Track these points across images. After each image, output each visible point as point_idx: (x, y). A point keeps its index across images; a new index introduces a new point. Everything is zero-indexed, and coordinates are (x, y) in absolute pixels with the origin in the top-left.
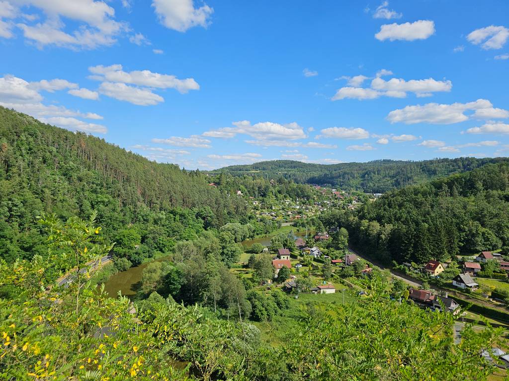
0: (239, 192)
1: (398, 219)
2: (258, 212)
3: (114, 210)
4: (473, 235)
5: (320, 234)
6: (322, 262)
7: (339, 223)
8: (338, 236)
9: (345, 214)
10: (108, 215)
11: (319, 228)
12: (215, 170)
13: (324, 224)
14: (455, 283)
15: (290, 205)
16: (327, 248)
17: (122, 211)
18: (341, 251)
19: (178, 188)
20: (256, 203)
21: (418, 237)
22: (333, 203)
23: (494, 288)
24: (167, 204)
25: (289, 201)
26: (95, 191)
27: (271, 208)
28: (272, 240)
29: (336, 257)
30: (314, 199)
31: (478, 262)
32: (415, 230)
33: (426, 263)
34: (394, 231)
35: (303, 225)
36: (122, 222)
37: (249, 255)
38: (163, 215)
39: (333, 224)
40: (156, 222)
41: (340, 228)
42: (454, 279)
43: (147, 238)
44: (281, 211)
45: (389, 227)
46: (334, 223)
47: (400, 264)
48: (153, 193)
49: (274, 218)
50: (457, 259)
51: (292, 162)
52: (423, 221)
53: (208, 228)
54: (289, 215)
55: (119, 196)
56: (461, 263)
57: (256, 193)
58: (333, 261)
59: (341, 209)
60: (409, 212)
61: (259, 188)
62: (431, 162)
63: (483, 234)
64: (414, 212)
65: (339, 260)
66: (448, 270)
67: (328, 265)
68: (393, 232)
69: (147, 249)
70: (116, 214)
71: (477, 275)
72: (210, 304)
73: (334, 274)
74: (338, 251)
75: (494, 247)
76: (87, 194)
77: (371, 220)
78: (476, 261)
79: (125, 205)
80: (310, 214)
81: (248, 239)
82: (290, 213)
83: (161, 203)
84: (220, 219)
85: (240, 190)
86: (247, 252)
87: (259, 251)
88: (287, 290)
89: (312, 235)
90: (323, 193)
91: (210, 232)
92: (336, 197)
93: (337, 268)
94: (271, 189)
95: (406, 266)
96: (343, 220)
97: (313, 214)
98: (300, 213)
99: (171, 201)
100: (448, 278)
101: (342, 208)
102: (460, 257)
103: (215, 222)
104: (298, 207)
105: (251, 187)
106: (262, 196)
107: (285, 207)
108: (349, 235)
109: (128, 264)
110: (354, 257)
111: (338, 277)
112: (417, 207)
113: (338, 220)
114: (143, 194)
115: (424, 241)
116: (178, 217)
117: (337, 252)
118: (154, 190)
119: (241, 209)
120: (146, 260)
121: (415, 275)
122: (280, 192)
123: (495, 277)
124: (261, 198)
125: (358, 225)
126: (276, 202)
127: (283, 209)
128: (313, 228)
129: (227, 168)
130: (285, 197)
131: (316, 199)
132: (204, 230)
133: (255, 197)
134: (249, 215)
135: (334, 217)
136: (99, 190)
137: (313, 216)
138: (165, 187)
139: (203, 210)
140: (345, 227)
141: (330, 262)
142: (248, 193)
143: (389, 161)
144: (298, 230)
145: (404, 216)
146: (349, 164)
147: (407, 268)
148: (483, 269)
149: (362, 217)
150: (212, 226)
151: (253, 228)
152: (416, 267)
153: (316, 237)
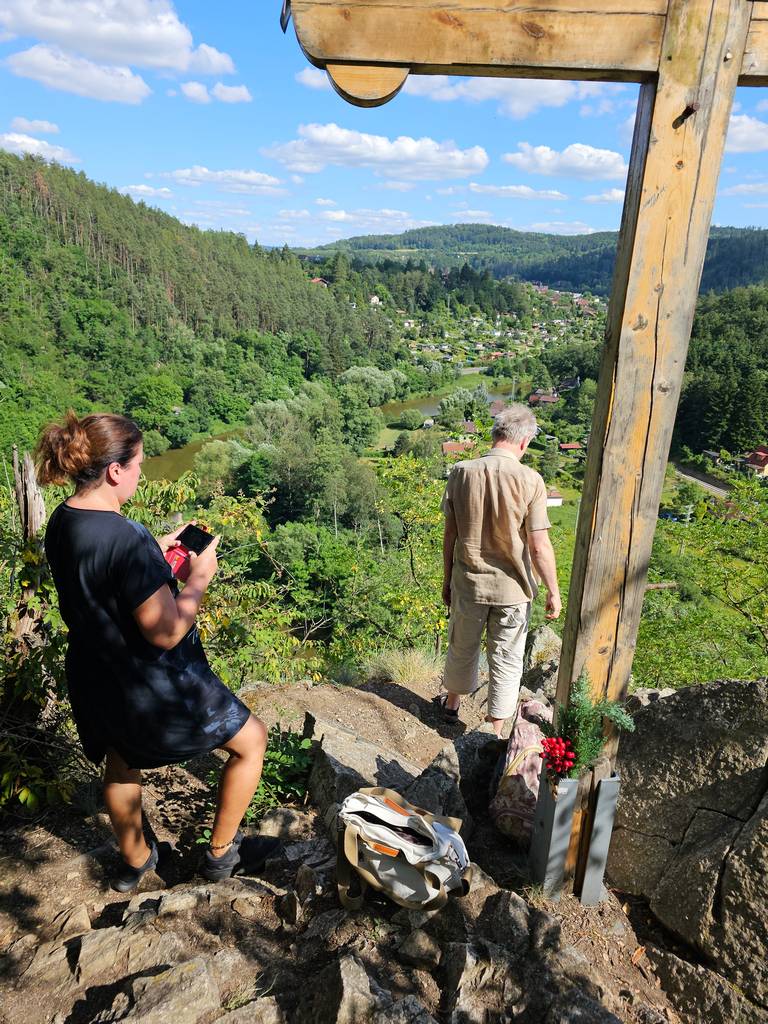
0: (375, 300)
2: (414, 344)
3: (123, 334)
5: (540, 391)
6: (541, 448)
7: (582, 368)
8: (577, 396)
9: (597, 348)
10: (114, 343)
11: (539, 379)
12: (321, 248)
13: (550, 370)
15: (481, 328)
16: (554, 419)
17: (139, 335)
18: (581, 427)
19: (249, 289)
20: (410, 324)
21: (743, 399)
22: (572, 324)
24: (226, 323)
25: (479, 319)
26: (80, 293)
27: (442, 335)
28: (442, 405)
29: (570, 439)
30: (532, 316)
32: (740, 385)
33: (750, 450)
34: (695, 387)
35: (506, 373)
36: (142, 359)
37: (396, 433)
38: (220, 347)
39: (569, 370)
40: (207, 361)
41: (582, 380)
43: (194, 393)
44: (462, 342)
46: (571, 369)
47: (697, 452)
48: (198, 299)
49: (447, 356)
51: (490, 229)
52: (760, 366)
53: (313, 376)
54: (477, 352)
55: (129, 303)
57: (411, 301)
58: (563, 446)
59: (588, 337)
60: (732, 347)
61: (418, 290)
64: (743, 348)
65: (574, 444)
67: (553, 453)
68: (693, 389)
69: (198, 415)
70: (129, 344)
72: (325, 520)
73: (563, 472)
74: (574, 427)
76: (66, 297)
79: (143, 323)
80: (523, 349)
81: (393, 401)
82: (480, 346)
83: (216, 321)
84: (337, 357)
85: (376, 293)
86: (391, 427)
87: (415, 425)
89: (524, 394)
90: (554, 303)
91: (318, 385)
92: (580, 312)
93: (568, 460)
94: (444, 292)
95: (709, 456)
96: (591, 363)
97: (528, 349)
98: (501, 346)
99: (235, 316)
101: (591, 335)
103: (326, 363)
104: (498, 334)
105: (400, 287)
106: (424, 308)
107: (470, 334)
109: (164, 443)
111: (571, 476)
112: (751, 336)
113: (579, 363)
114: (178, 300)
115: (753, 407)
116: (251, 353)
117: (571, 429)
118: (199, 292)
119: (379, 336)
120: (196, 437)
121: (723, 475)
122: (460, 300)
124: (420, 313)
126: (453, 321)
127: (467, 337)
128: (526, 379)
129: (346, 242)
130: (472, 310)
131: (537, 315)
132: (305, 380)
133: (408, 310)
134: (396, 349)
135: (572, 356)
136: (88, 290)
137: (528, 354)
138: (222, 286)
139: (302, 338)
140: (593, 379)
141: (557, 447)
142: (392, 300)
144: (496, 384)
145: (722, 354)
147: (710, 461)
150: (321, 371)
151: (404, 377)
152: (729, 458)
153: (532, 398)
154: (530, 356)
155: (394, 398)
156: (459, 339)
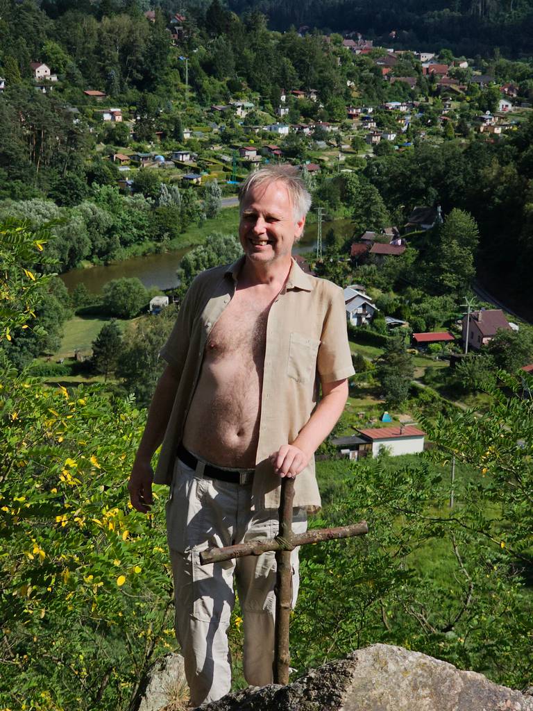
5: (370, 235)
6: (378, 342)
7: (444, 189)
8: (439, 242)
9: (470, 152)
11: (365, 213)
13: (386, 194)
16: (399, 287)
18: (449, 299)
20: (113, 116)
22: (422, 109)
25: (248, 104)
27: (177, 135)
28: (185, 265)
29: (431, 323)
30: (347, 96)
37: (96, 326)
39: (421, 193)
41: (447, 211)
49: (190, 175)
57: (115, 73)
58: (420, 337)
59: (452, 133)
61: (127, 50)
65: (440, 333)
67: (401, 351)
74: (437, 301)
80: (333, 158)
81: (86, 265)
85: (45, 59)
86: (85, 314)
87: (133, 307)
89: (341, 240)
90: (385, 71)
92: (435, 87)
93: (431, 363)
94: (176, 54)
96: (460, 180)
97: (342, 158)
101: (458, 129)
105: (91, 45)
106: (142, 85)
110: (495, 321)
111: (437, 395)
113: (438, 180)
117: (432, 305)
119: (54, 140)
122: (210, 68)
124: (132, 94)
126: (197, 109)
127: (225, 139)
128: (342, 213)
130: (233, 88)
131: (355, 94)
133: (108, 90)
134: (89, 164)
135: (425, 169)
140: (466, 207)
141: (407, 340)
142: (77, 72)
151: (105, 217)
153: (356, 248)
154: (347, 171)
155: (89, 258)
156: (212, 142)
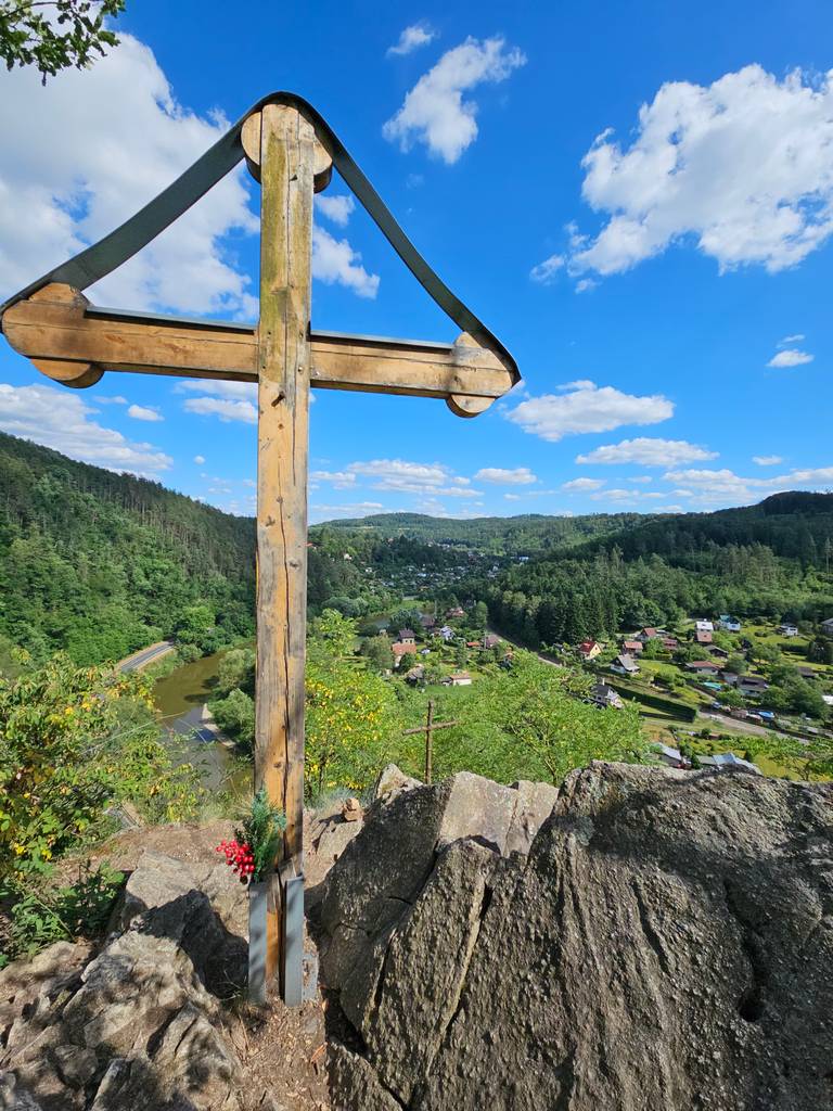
0: (348, 556)
1: (548, 590)
2: (371, 582)
3: (176, 580)
4: (635, 609)
5: (452, 610)
6: (456, 646)
7: (477, 595)
8: (475, 612)
9: (484, 583)
10: (169, 586)
11: (451, 603)
13: (458, 597)
14: (613, 667)
15: (414, 572)
16: (462, 627)
17: (187, 581)
18: (479, 631)
20: (369, 570)
21: (571, 611)
22: (469, 569)
23: (657, 671)
25: (412, 567)
26: (149, 555)
27: (390, 577)
28: (391, 619)
29: (473, 639)
31: (640, 640)
32: (568, 603)
33: (580, 643)
35: (431, 599)
36: (188, 596)
37: (361, 639)
41: (477, 602)
42: (612, 662)
43: (223, 618)
44: (403, 581)
45: (537, 600)
46: (471, 596)
47: (550, 645)
50: (616, 638)
51: (416, 515)
52: (577, 592)
54: (413, 586)
55: (183, 561)
56: (621, 642)
58: (469, 644)
62: (588, 518)
63: (647, 606)
65: (477, 643)
66: (606, 651)
67: (463, 649)
68: (542, 605)
69: (224, 632)
70: (179, 586)
71: (638, 656)
73: (470, 661)
74: (475, 632)
75: (658, 623)
76: (138, 558)
77: (515, 591)
78: (637, 640)
79: (191, 573)
80: (440, 584)
82: (414, 583)
83: (242, 571)
84: (322, 591)
85: (347, 552)
87: (374, 633)
88: (412, 683)
89: (443, 612)
90: (457, 557)
92: (473, 562)
93: (473, 653)
94: (390, 551)
95: (557, 647)
96: (482, 592)
97: (444, 584)
98: (427, 583)
100: (605, 661)
101: (481, 576)
102: (619, 635)
103: (314, 595)
104: (424, 575)
105: (362, 548)
107: (407, 576)
108: (489, 611)
109: (198, 653)
110: (494, 639)
111: (475, 664)
113: (475, 592)
114: (217, 559)
115: (578, 617)
117: (473, 633)
118: (232, 553)
119: (349, 578)
120: (223, 647)
121: (566, 659)
122: (400, 555)
123: (658, 658)
124: (376, 563)
125: (501, 597)
126: (396, 569)
128: (443, 602)
129: (329, 523)
130: (408, 561)
133: (368, 562)
135: (470, 588)
136: (155, 553)
137: (443, 587)
141: (465, 645)
142: (358, 556)
143: (538, 516)
144: (424, 606)
146: (488, 519)
147: (557, 650)
148: (645, 649)
149: (504, 588)
151: (365, 603)
152: (569, 648)
153: (448, 614)
154: (445, 588)
155: (360, 616)
156: (400, 579)
